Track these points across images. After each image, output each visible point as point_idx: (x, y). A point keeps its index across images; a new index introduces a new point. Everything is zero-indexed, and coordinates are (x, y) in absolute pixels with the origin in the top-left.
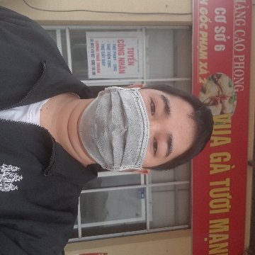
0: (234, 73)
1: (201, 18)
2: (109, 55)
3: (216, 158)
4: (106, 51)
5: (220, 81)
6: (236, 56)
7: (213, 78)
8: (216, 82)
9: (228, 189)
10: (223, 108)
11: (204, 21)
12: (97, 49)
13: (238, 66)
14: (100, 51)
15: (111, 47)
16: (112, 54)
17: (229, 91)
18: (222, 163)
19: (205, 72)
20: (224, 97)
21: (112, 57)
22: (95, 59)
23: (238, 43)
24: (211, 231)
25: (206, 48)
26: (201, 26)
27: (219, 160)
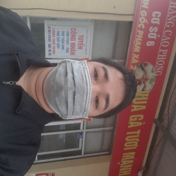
0: (157, 63)
2: (63, 40)
4: (61, 37)
5: (146, 68)
6: (161, 51)
7: (141, 66)
8: (143, 69)
9: (138, 136)
10: (145, 86)
11: (142, 22)
12: (54, 35)
13: (161, 58)
14: (56, 37)
15: (65, 34)
16: (66, 39)
17: (151, 75)
18: (137, 121)
19: (137, 61)
20: (146, 79)
21: (65, 42)
22: (51, 43)
24: (123, 159)
25: (140, 44)
26: (139, 26)
27: (136, 119)
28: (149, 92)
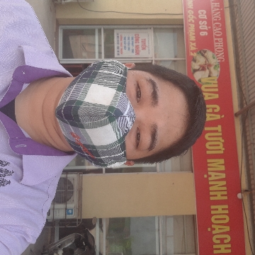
0: (216, 50)
1: (189, 16)
2: (129, 43)
4: (127, 41)
5: (206, 54)
6: (216, 39)
7: (200, 52)
8: (203, 55)
9: (221, 134)
10: (210, 72)
11: (191, 18)
12: (121, 39)
13: (219, 45)
14: (123, 41)
15: (131, 39)
16: (131, 42)
17: (214, 61)
18: (213, 113)
19: (195, 49)
20: (210, 65)
21: (131, 45)
22: (119, 45)
23: (217, 31)
24: (209, 169)
25: (194, 34)
26: (189, 21)
27: (211, 110)
28: (217, 78)
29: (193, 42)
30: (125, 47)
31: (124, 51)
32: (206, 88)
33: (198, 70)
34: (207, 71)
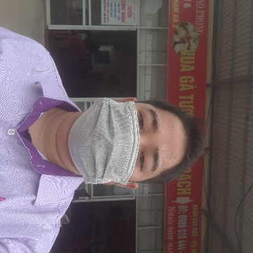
0: (197, 23)
2: (115, 10)
3: (183, 79)
4: (114, 8)
5: (187, 27)
6: (198, 12)
7: (182, 25)
8: (185, 28)
10: (189, 45)
12: (108, 6)
13: (200, 18)
14: (110, 8)
15: (117, 5)
16: (117, 9)
17: (194, 34)
18: (188, 83)
19: (177, 21)
20: (189, 38)
21: (117, 12)
22: (106, 12)
23: (200, 3)
25: (178, 5)
27: (186, 81)
28: (195, 51)
29: (176, 14)
30: (111, 14)
31: (110, 18)
32: (184, 60)
33: (178, 43)
34: (187, 44)
